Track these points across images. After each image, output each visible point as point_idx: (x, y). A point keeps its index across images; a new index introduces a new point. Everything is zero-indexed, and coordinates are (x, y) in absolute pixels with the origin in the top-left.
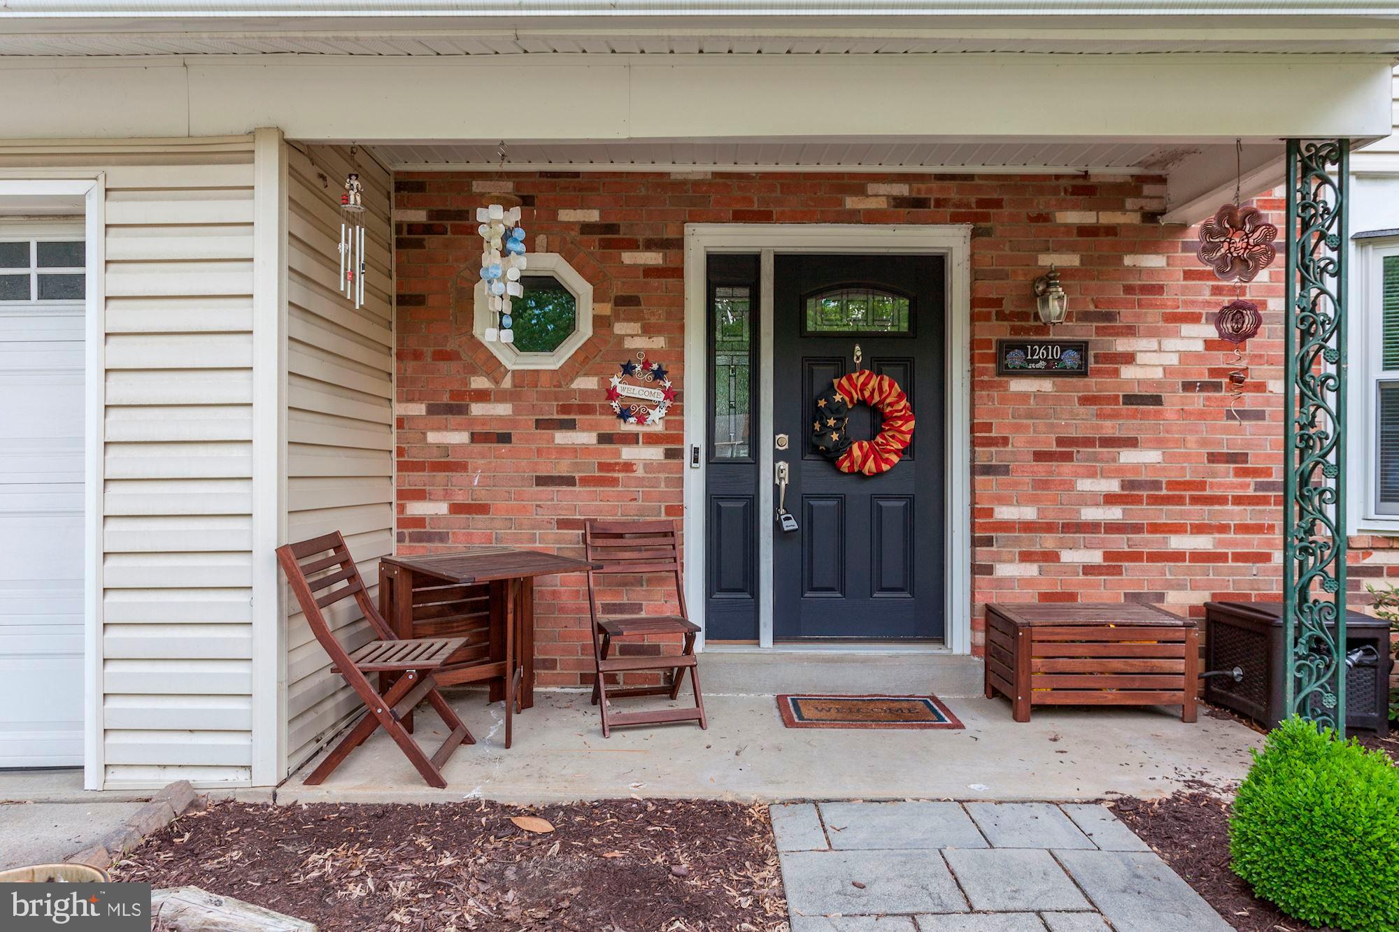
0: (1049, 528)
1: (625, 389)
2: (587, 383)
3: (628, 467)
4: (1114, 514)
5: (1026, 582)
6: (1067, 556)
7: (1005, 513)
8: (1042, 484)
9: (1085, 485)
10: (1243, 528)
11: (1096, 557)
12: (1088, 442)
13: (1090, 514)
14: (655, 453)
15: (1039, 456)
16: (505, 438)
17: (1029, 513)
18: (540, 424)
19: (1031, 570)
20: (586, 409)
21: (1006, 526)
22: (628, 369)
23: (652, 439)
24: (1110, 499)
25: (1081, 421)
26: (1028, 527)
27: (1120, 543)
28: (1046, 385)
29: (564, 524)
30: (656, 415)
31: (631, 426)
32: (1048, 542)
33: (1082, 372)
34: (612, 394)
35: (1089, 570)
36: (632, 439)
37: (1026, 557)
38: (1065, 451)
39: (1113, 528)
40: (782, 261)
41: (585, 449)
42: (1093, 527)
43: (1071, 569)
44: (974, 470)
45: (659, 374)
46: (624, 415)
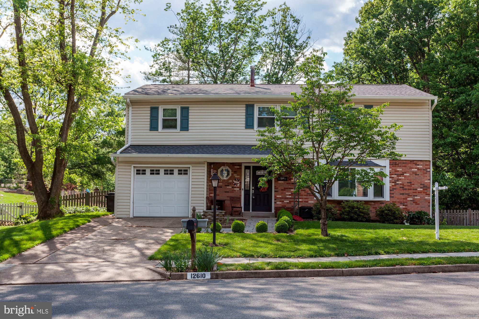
0: (283, 198)
1: (235, 182)
2: (231, 181)
3: (235, 190)
4: (290, 197)
5: (280, 204)
6: (285, 201)
7: (278, 196)
8: (282, 193)
9: (287, 193)
10: (305, 198)
11: (288, 201)
12: (287, 188)
13: (287, 197)
14: (238, 189)
15: (282, 190)
16: (221, 187)
17: (280, 196)
18: (225, 186)
19: (281, 203)
20: (231, 184)
21: (278, 198)
22: (235, 180)
23: (238, 187)
24: (290, 195)
25: (287, 186)
26: (280, 198)
27: (291, 200)
28: (283, 182)
29: (228, 197)
30: (238, 185)
31: (236, 186)
32: (283, 200)
33: (287, 180)
34: (233, 182)
35: (287, 203)
36: (236, 187)
37: (280, 201)
38: (285, 189)
39: (290, 198)
40: (253, 167)
41: (230, 188)
42: (288, 198)
43: (285, 203)
44: (275, 191)
45: (239, 180)
46: (235, 185)
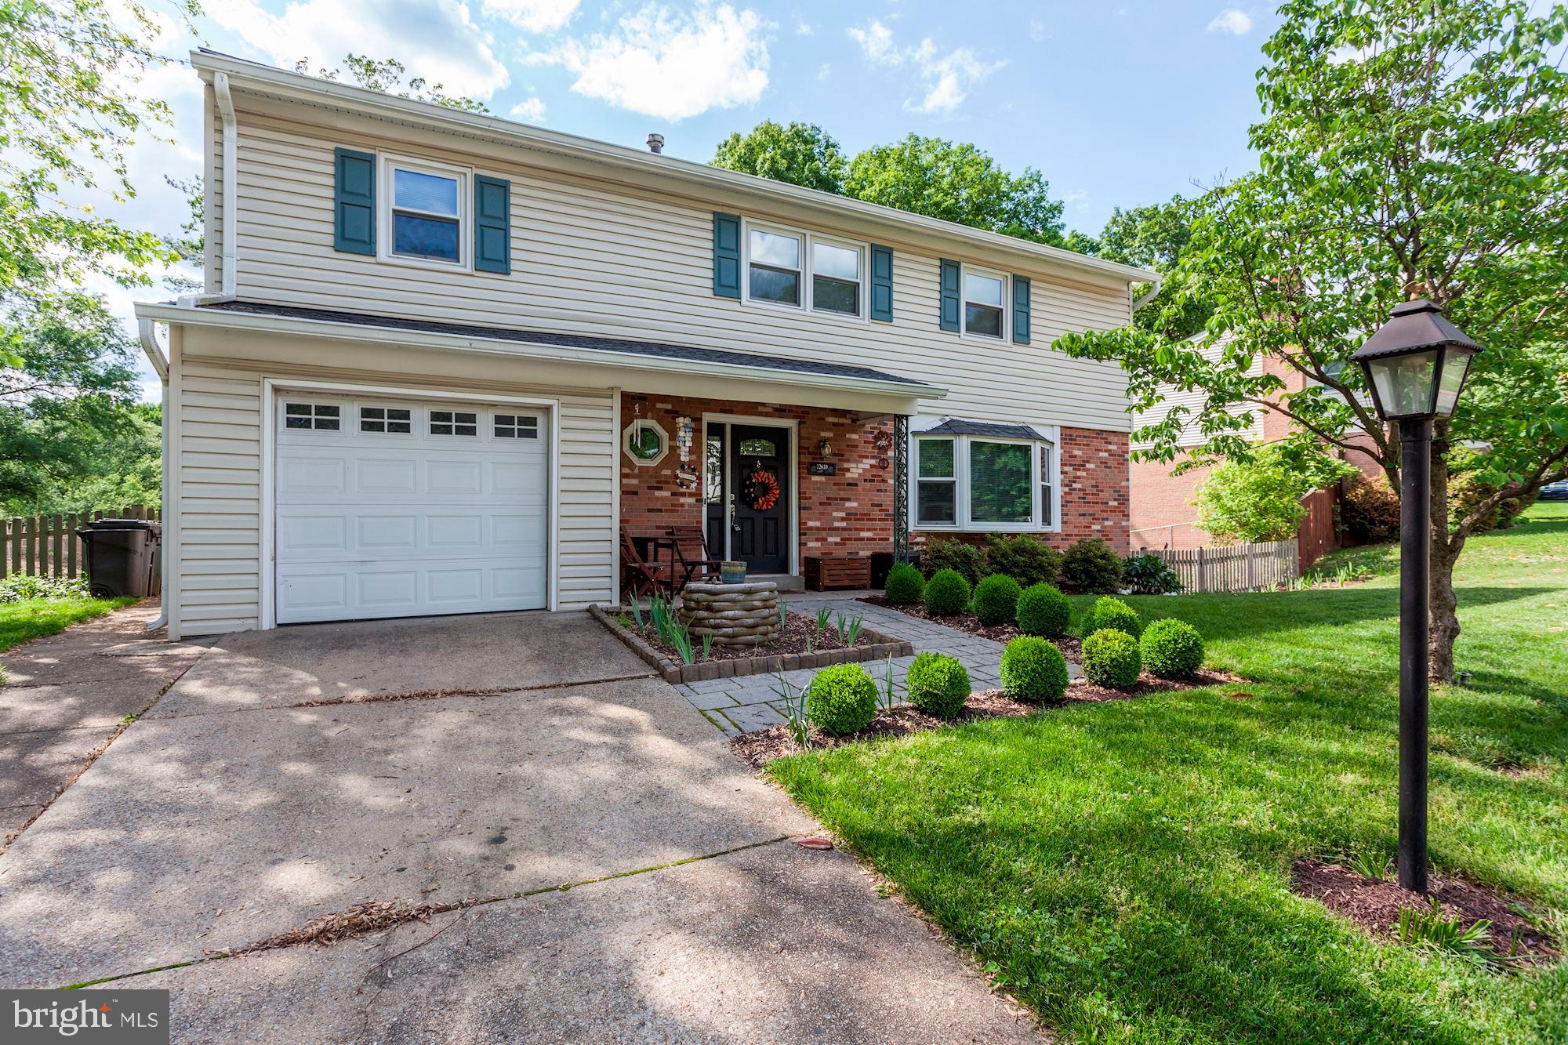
0: (824, 529)
1: (682, 475)
2: (667, 472)
3: (682, 505)
4: (844, 524)
5: (817, 548)
6: (830, 539)
7: (811, 524)
8: (822, 514)
9: (835, 514)
10: (881, 529)
11: (838, 539)
12: (836, 499)
13: (837, 524)
14: (692, 500)
15: (821, 504)
16: (636, 493)
17: (818, 524)
18: (649, 488)
19: (818, 544)
20: (667, 482)
21: (811, 528)
22: (682, 467)
23: (691, 495)
24: (843, 519)
25: (833, 492)
26: (817, 529)
27: (846, 534)
28: (823, 478)
29: (658, 527)
30: (694, 485)
31: (684, 489)
32: (824, 534)
33: (833, 474)
34: (677, 477)
35: (836, 544)
36: (683, 495)
37: (817, 540)
38: (828, 502)
39: (844, 529)
40: (734, 427)
41: (666, 498)
42: (837, 529)
43: (831, 543)
44: (800, 509)
45: (694, 470)
46: (682, 485)
